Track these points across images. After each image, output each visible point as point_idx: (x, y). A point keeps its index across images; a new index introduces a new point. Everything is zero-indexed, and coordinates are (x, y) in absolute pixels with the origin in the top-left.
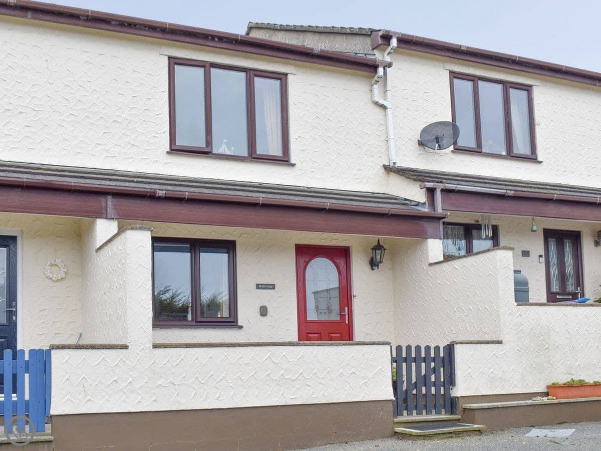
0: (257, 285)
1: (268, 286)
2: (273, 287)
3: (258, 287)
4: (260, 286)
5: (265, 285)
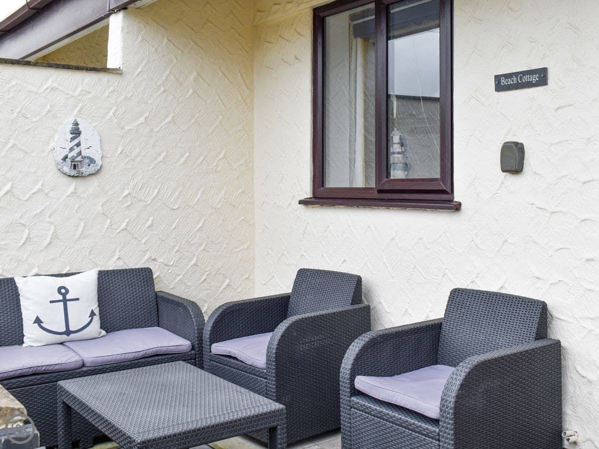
0: (498, 78)
1: (526, 78)
2: (540, 77)
3: (502, 84)
4: (504, 82)
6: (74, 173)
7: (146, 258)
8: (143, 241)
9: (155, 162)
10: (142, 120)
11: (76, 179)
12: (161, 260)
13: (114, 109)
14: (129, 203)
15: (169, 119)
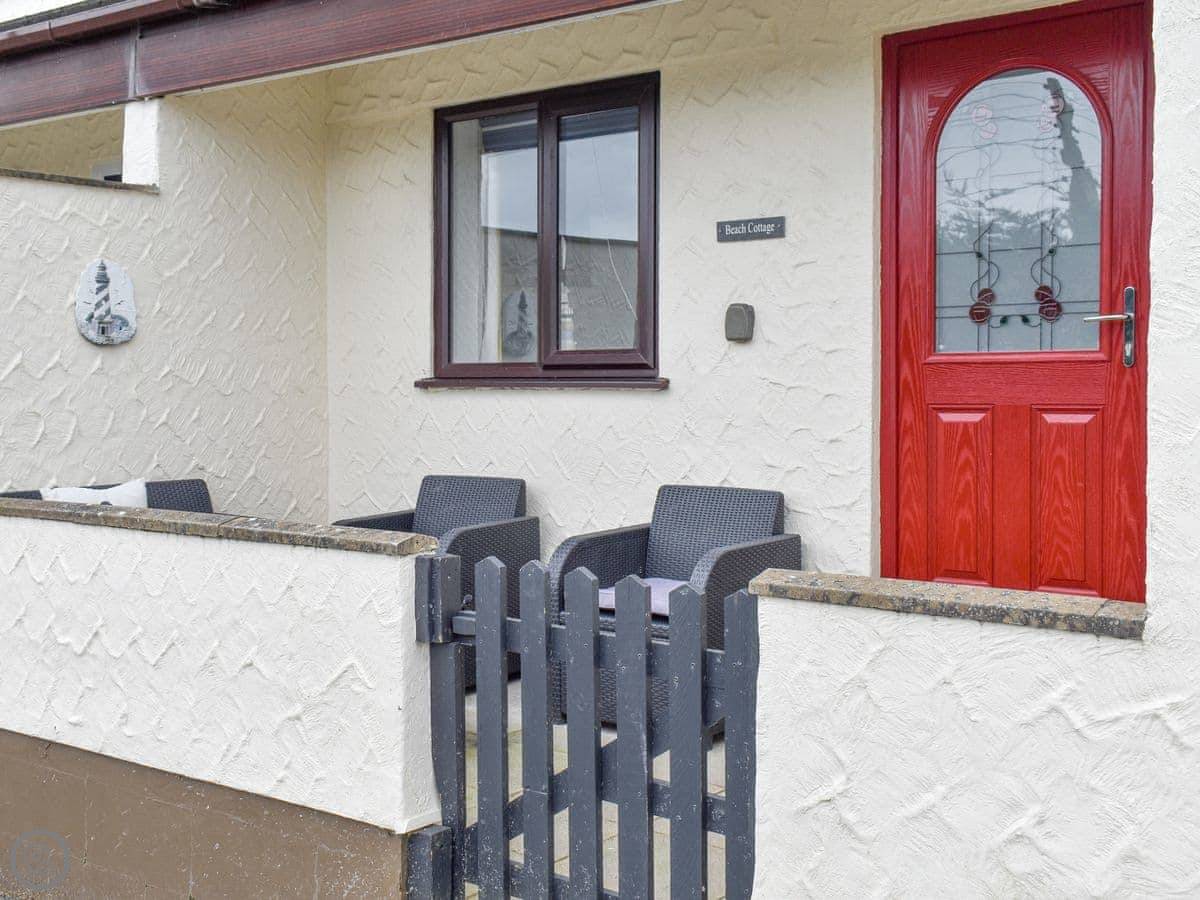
0: (721, 226)
1: (758, 228)
2: (776, 228)
3: (726, 233)
4: (729, 230)
5: (746, 222)
6: (101, 339)
7: (191, 466)
8: (188, 442)
9: (202, 326)
10: (185, 262)
11: (104, 349)
12: (210, 470)
13: (150, 246)
14: (171, 384)
15: (220, 261)
